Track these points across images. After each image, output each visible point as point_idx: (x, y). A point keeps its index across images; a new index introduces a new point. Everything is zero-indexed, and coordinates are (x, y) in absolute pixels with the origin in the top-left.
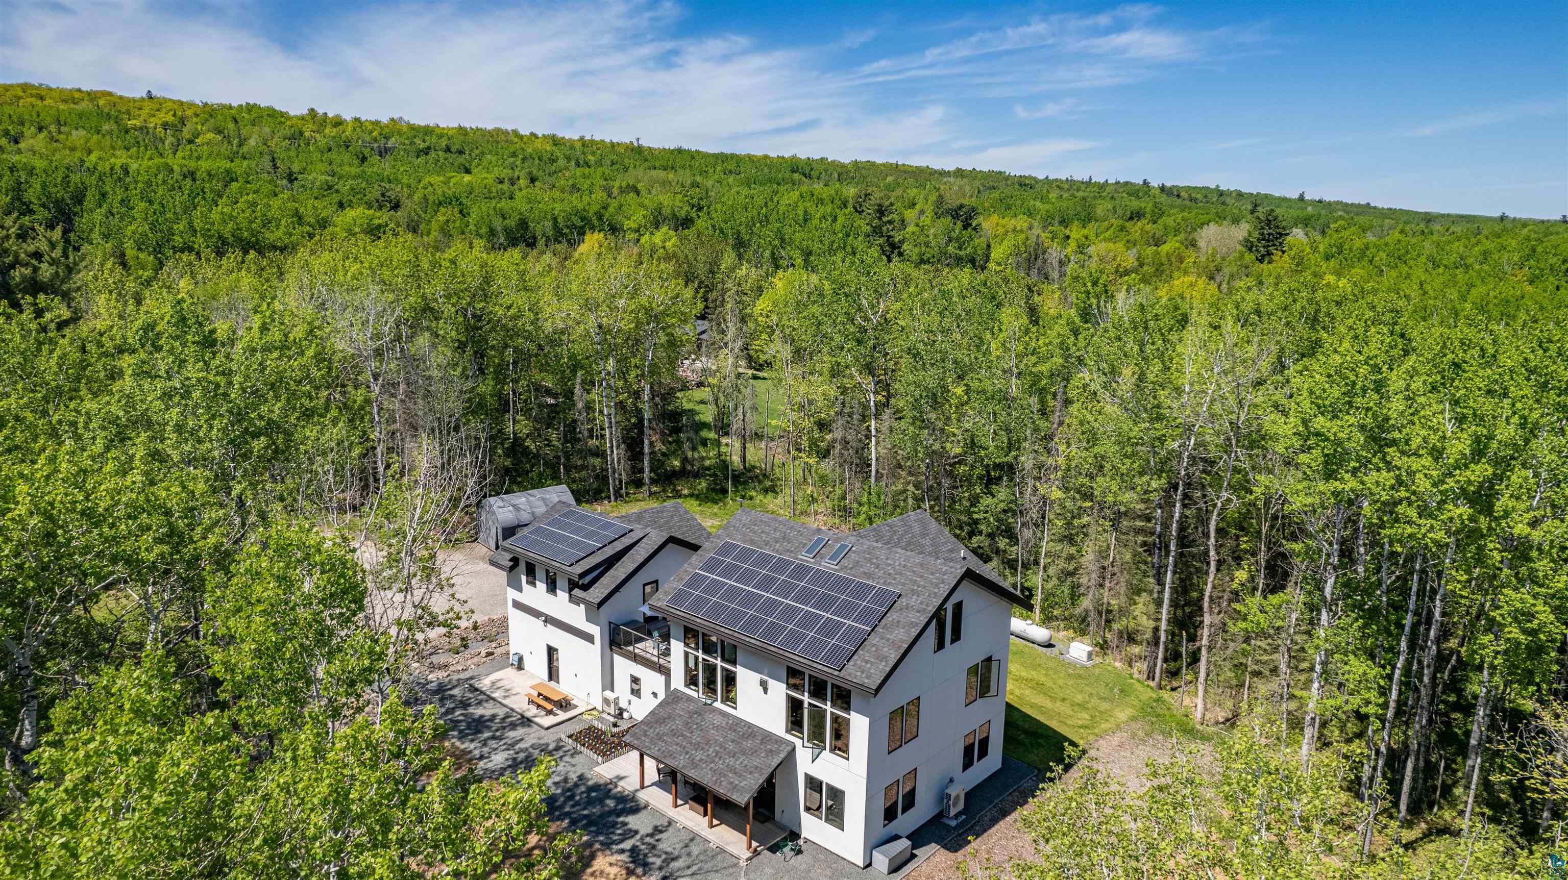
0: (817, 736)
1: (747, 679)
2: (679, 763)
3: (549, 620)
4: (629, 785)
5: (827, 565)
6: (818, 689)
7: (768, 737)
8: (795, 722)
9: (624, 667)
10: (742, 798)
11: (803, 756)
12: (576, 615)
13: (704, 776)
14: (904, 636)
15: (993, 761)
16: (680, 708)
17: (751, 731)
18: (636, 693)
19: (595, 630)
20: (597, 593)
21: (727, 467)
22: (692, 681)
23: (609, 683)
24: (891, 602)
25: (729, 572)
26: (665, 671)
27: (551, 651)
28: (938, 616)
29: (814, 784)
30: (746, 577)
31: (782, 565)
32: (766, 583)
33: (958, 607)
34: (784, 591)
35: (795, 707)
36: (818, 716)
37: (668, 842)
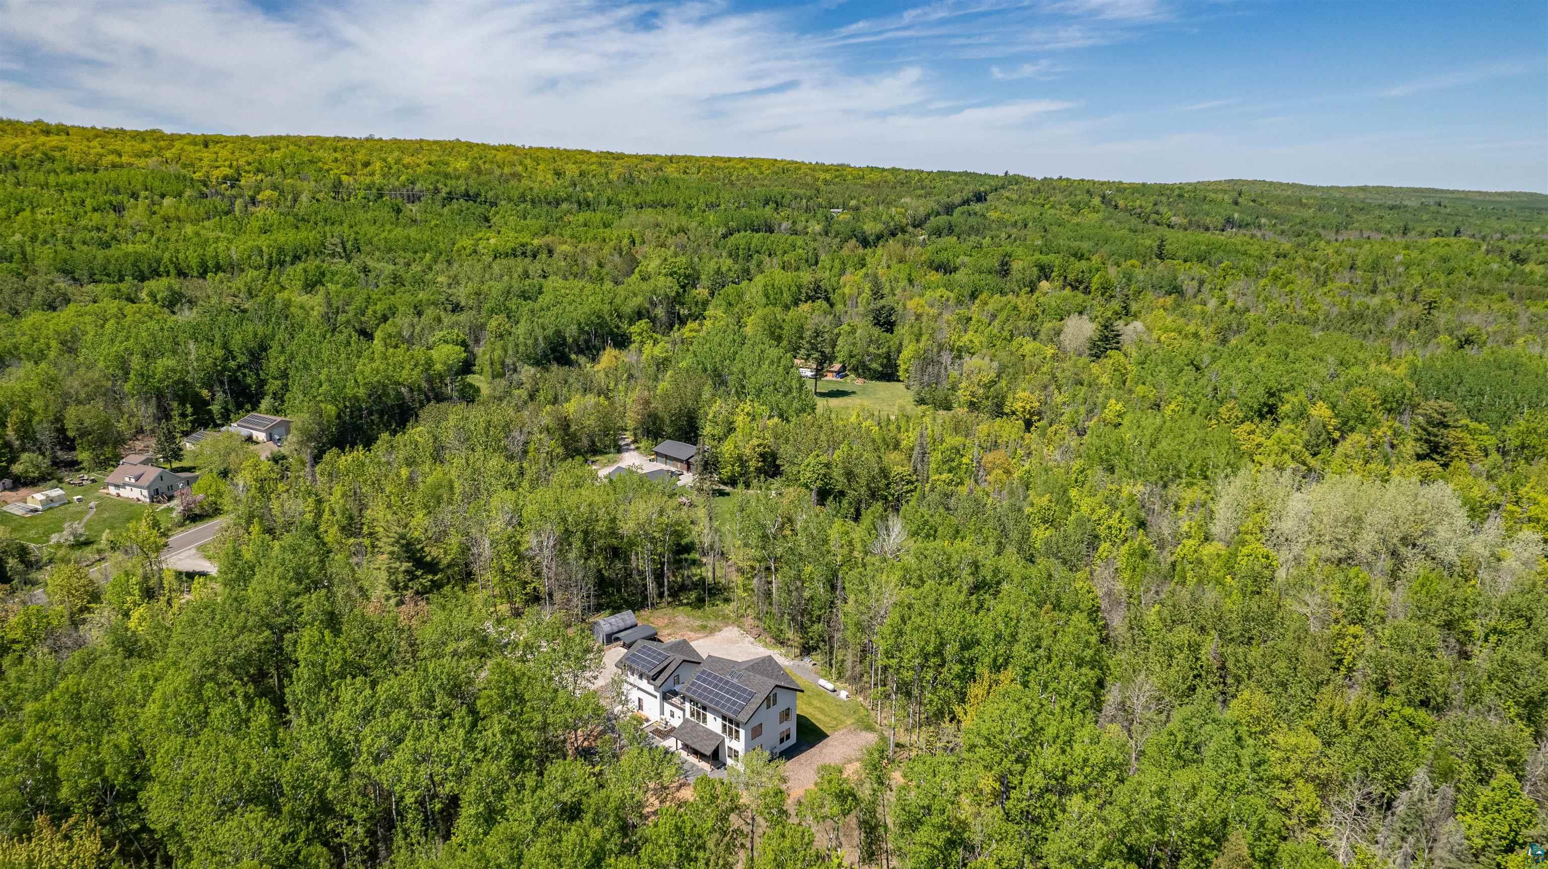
0: (730, 734)
1: (710, 716)
2: (689, 743)
3: (639, 689)
4: (673, 749)
5: (735, 681)
6: (731, 721)
7: (716, 734)
8: (724, 731)
9: (667, 707)
10: (708, 753)
11: (727, 740)
12: (651, 688)
13: (698, 747)
14: (755, 707)
15: (793, 740)
16: (688, 725)
17: (711, 733)
18: (672, 716)
19: (658, 694)
20: (659, 682)
21: (704, 582)
22: (692, 715)
23: (662, 713)
24: (752, 695)
25: (704, 681)
26: (684, 711)
27: (640, 700)
28: (768, 698)
29: (730, 748)
30: (710, 683)
31: (721, 680)
32: (716, 686)
33: (775, 695)
34: (721, 689)
35: (724, 726)
36: (731, 729)
37: (686, 767)
